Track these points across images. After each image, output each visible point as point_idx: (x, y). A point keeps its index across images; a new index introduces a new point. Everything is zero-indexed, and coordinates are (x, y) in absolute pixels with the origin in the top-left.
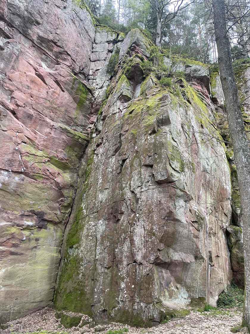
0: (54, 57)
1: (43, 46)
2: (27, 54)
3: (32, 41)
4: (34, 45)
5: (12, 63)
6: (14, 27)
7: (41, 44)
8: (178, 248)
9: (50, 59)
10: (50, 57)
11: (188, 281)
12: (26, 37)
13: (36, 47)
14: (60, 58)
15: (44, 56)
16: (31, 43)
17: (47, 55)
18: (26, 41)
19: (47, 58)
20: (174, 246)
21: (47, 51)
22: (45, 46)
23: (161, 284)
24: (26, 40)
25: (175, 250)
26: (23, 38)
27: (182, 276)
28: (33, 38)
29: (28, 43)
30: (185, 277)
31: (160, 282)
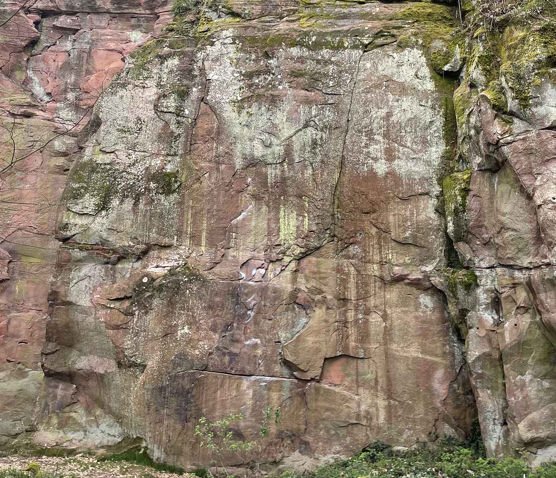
0: (148, 12)
1: (124, 9)
2: (103, 38)
3: (108, 12)
4: (114, 15)
5: (85, 67)
6: (77, 13)
7: (121, 8)
8: (86, 349)
9: (144, 19)
10: (142, 16)
11: (114, 405)
12: (98, 13)
13: (117, 15)
14: (157, 7)
15: (133, 21)
16: (108, 16)
17: (136, 16)
18: (101, 18)
19: (139, 21)
20: (78, 346)
21: (134, 11)
22: (127, 7)
23: (47, 405)
24: (100, 16)
25: (82, 353)
26: (94, 17)
27: (100, 395)
28: (106, 7)
29: (104, 18)
30: (106, 398)
31: (45, 402)
